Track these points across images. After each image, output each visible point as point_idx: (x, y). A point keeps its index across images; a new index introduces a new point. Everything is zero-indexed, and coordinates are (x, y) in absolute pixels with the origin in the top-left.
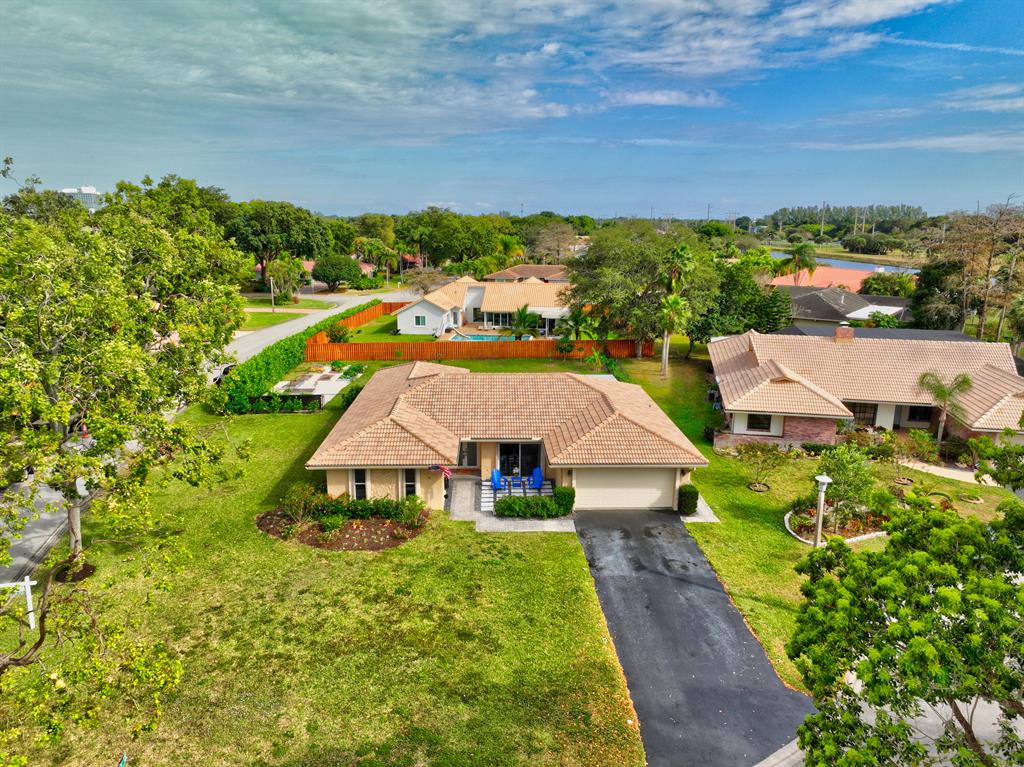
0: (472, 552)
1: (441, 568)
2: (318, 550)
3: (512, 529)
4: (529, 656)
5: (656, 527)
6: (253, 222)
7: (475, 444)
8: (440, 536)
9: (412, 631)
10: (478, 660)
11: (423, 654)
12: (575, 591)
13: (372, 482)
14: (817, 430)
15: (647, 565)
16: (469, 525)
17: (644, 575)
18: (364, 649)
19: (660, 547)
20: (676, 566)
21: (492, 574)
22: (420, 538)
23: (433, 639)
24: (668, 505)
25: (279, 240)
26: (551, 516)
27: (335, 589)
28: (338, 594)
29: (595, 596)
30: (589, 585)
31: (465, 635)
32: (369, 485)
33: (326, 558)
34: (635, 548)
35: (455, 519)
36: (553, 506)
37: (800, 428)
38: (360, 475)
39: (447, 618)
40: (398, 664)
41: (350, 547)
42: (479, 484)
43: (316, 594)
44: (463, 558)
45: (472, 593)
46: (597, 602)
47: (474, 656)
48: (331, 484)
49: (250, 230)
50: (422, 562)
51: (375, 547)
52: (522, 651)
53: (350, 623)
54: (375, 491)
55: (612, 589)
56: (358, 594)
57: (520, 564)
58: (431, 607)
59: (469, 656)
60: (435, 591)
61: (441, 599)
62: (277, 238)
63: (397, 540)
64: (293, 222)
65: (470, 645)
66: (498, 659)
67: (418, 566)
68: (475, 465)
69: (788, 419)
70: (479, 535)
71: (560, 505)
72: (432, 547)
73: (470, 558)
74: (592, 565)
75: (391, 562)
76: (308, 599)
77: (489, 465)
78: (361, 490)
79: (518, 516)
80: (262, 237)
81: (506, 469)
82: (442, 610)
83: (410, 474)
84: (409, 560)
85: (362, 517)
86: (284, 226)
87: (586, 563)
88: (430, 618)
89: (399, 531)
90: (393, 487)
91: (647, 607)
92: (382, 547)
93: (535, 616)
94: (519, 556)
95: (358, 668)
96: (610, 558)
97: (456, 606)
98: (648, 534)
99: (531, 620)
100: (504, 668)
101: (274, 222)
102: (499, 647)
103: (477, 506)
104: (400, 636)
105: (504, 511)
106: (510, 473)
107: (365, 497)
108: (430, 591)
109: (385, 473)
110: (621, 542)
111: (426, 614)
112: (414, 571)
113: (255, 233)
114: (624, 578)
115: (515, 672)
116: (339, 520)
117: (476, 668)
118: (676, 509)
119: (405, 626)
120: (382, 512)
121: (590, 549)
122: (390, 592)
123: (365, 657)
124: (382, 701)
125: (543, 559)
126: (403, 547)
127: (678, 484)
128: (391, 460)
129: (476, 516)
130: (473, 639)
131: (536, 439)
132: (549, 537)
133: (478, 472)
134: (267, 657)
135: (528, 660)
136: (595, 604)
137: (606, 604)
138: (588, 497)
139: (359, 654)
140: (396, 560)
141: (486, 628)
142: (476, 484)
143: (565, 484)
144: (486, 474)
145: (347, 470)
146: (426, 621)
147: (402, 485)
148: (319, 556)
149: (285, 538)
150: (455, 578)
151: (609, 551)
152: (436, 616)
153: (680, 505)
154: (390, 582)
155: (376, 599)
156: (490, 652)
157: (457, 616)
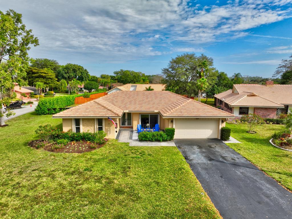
0: (127, 153)
1: (111, 160)
2: (51, 153)
3: (146, 145)
4: (158, 203)
5: (213, 145)
6: (65, 70)
7: (130, 113)
8: (112, 147)
9: (88, 189)
10: (125, 206)
11: (91, 203)
12: (180, 169)
13: (83, 125)
15: (214, 158)
16: (127, 144)
17: (214, 163)
18: (55, 200)
19: (218, 152)
20: (229, 159)
21: (136, 162)
22: (102, 148)
23: (99, 194)
24: (216, 137)
25: (73, 75)
26: (164, 141)
27: (52, 169)
28: (53, 171)
29: (191, 172)
30: (187, 166)
31: (119, 192)
32: (81, 127)
33: (54, 156)
34: (206, 152)
35: (120, 142)
36: (165, 136)
37: (261, 113)
38: (77, 121)
39: (110, 182)
40: (74, 208)
41: (67, 152)
42: (132, 131)
43: (41, 171)
44: (122, 155)
45: (125, 171)
46: (193, 174)
47: (124, 204)
48: (64, 127)
49: (64, 72)
50: (101, 157)
51: (80, 152)
52: (153, 200)
53: (54, 185)
54: (84, 129)
55: (200, 169)
56: (63, 171)
57: (150, 158)
58: (101, 177)
59: (120, 204)
60: (106, 169)
61: (108, 173)
62: (72, 75)
63: (91, 148)
64: (77, 69)
65: (121, 197)
66: (138, 206)
67: (99, 159)
68: (131, 125)
69: (256, 109)
70: (130, 147)
71: (168, 136)
72: (108, 152)
73: (126, 155)
74: (186, 158)
75: (86, 157)
76: (36, 173)
77: (136, 124)
78: (78, 129)
79: (149, 141)
80: (68, 74)
82: (108, 178)
83: (100, 121)
84: (95, 157)
85: (77, 141)
86: (74, 71)
87: (183, 158)
88: (100, 182)
89: (92, 145)
90: (92, 128)
91: (221, 177)
92: (83, 152)
93: (160, 181)
94: (150, 155)
96: (195, 156)
97: (116, 176)
98: (210, 147)
99: (158, 183)
100: (142, 211)
101: (71, 70)
102: (140, 198)
103: (131, 138)
104: (80, 192)
105: (142, 139)
106: (146, 127)
107: (79, 132)
108: (102, 170)
109: (89, 120)
110: (198, 150)
111: (99, 180)
112: (96, 161)
113: (66, 73)
114: (205, 164)
115: (149, 214)
116: (66, 141)
118: (219, 138)
119: (85, 186)
120: (85, 138)
121: (184, 153)
122: (81, 170)
123: (54, 204)
125: (162, 156)
126: (93, 151)
127: (221, 127)
128: (91, 114)
129: (130, 141)
130: (123, 194)
131: (156, 111)
132: (163, 148)
133: (132, 128)
135: (157, 206)
136: (192, 175)
137: (198, 175)
138: (180, 133)
139: (52, 203)
140: (89, 157)
141: (132, 187)
142: (131, 131)
143: (170, 127)
144: (135, 128)
145: (71, 119)
146: (97, 184)
147: (97, 126)
148: (51, 155)
149: (37, 148)
150: (117, 163)
151: (194, 153)
152: (104, 181)
153: (221, 137)
154: (82, 166)
155: (73, 173)
156: (134, 201)
157: (115, 181)
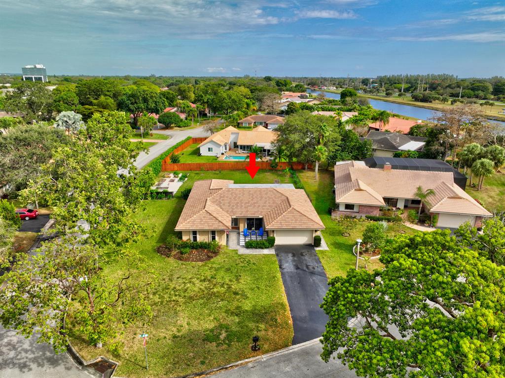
0: (237, 262)
1: (226, 269)
2: (181, 262)
3: (251, 253)
4: (258, 300)
5: (304, 251)
6: (131, 98)
7: (237, 219)
8: (225, 256)
9: (218, 292)
10: (240, 302)
11: (222, 300)
12: (274, 277)
13: (199, 235)
14: (372, 210)
15: (300, 267)
16: (236, 251)
17: (299, 271)
18: (202, 298)
19: (305, 260)
20: (311, 268)
21: (245, 271)
22: (218, 257)
23: (225, 295)
24: (311, 243)
25: (143, 107)
26: (266, 248)
27: (189, 277)
28: (191, 279)
29: (281, 279)
30: (279, 275)
31: (236, 293)
32: (198, 236)
33: (184, 265)
34: (296, 261)
35: (230, 249)
36: (267, 244)
37: (365, 210)
38: (195, 233)
39: (229, 287)
40: (214, 303)
41: (193, 261)
42: (239, 233)
43: (183, 278)
44: (234, 265)
45: (238, 279)
46: (281, 281)
48: (184, 236)
49: (130, 102)
50: (219, 266)
51: (202, 261)
52: (255, 299)
53: (196, 289)
54: (200, 238)
55: (287, 277)
56: (198, 279)
57: (255, 267)
58: (224, 283)
59: (237, 301)
60: (225, 277)
61: (227, 281)
63: (209, 258)
64: (149, 98)
65: (238, 297)
66: (247, 302)
67: (218, 268)
68: (237, 225)
69: (361, 206)
70: (239, 255)
71: (270, 243)
72: (223, 261)
73: (237, 265)
74: (280, 267)
75: (208, 266)
76: (180, 281)
77: (243, 227)
78: (195, 239)
79: (254, 248)
80: (135, 105)
81: (249, 227)
82: (227, 284)
83: (213, 233)
84: (214, 265)
85: (196, 249)
86: (145, 100)
87: (278, 267)
88: (224, 287)
89: (210, 254)
90: (207, 237)
91: (299, 283)
92: (204, 260)
93: (260, 286)
94: (254, 264)
95: (201, 305)
96: (287, 264)
97: (232, 283)
98: (302, 255)
99: (258, 288)
100: (250, 304)
101: (141, 98)
102: (248, 297)
103: (238, 243)
104: (214, 293)
105: (249, 246)
106: (251, 229)
107: (196, 241)
108: (223, 277)
109: (204, 232)
110: (292, 258)
111: (222, 286)
112: (217, 270)
113: (132, 104)
114: (292, 272)
115: (253, 306)
116: (188, 250)
117: (240, 304)
119: (215, 290)
120: (203, 246)
121: (280, 261)
122: (209, 278)
123: (203, 301)
124: (210, 315)
125: (263, 265)
126: (212, 260)
127: (314, 235)
128: (206, 228)
129: (238, 248)
130: (239, 295)
131: (261, 217)
132: (266, 256)
133: (238, 228)
134: (170, 301)
135: (257, 302)
137: (285, 282)
138: (280, 240)
139: (200, 300)
140: (210, 266)
141: (243, 291)
142: (238, 233)
143: (271, 236)
144: (241, 229)
145: (190, 231)
146: (222, 289)
147: (210, 236)
148: (182, 264)
149: (168, 257)
150: (232, 272)
151: (287, 262)
152: (226, 286)
153: (314, 243)
154: (208, 274)
155: (204, 280)
156: (245, 299)
157: (233, 287)
